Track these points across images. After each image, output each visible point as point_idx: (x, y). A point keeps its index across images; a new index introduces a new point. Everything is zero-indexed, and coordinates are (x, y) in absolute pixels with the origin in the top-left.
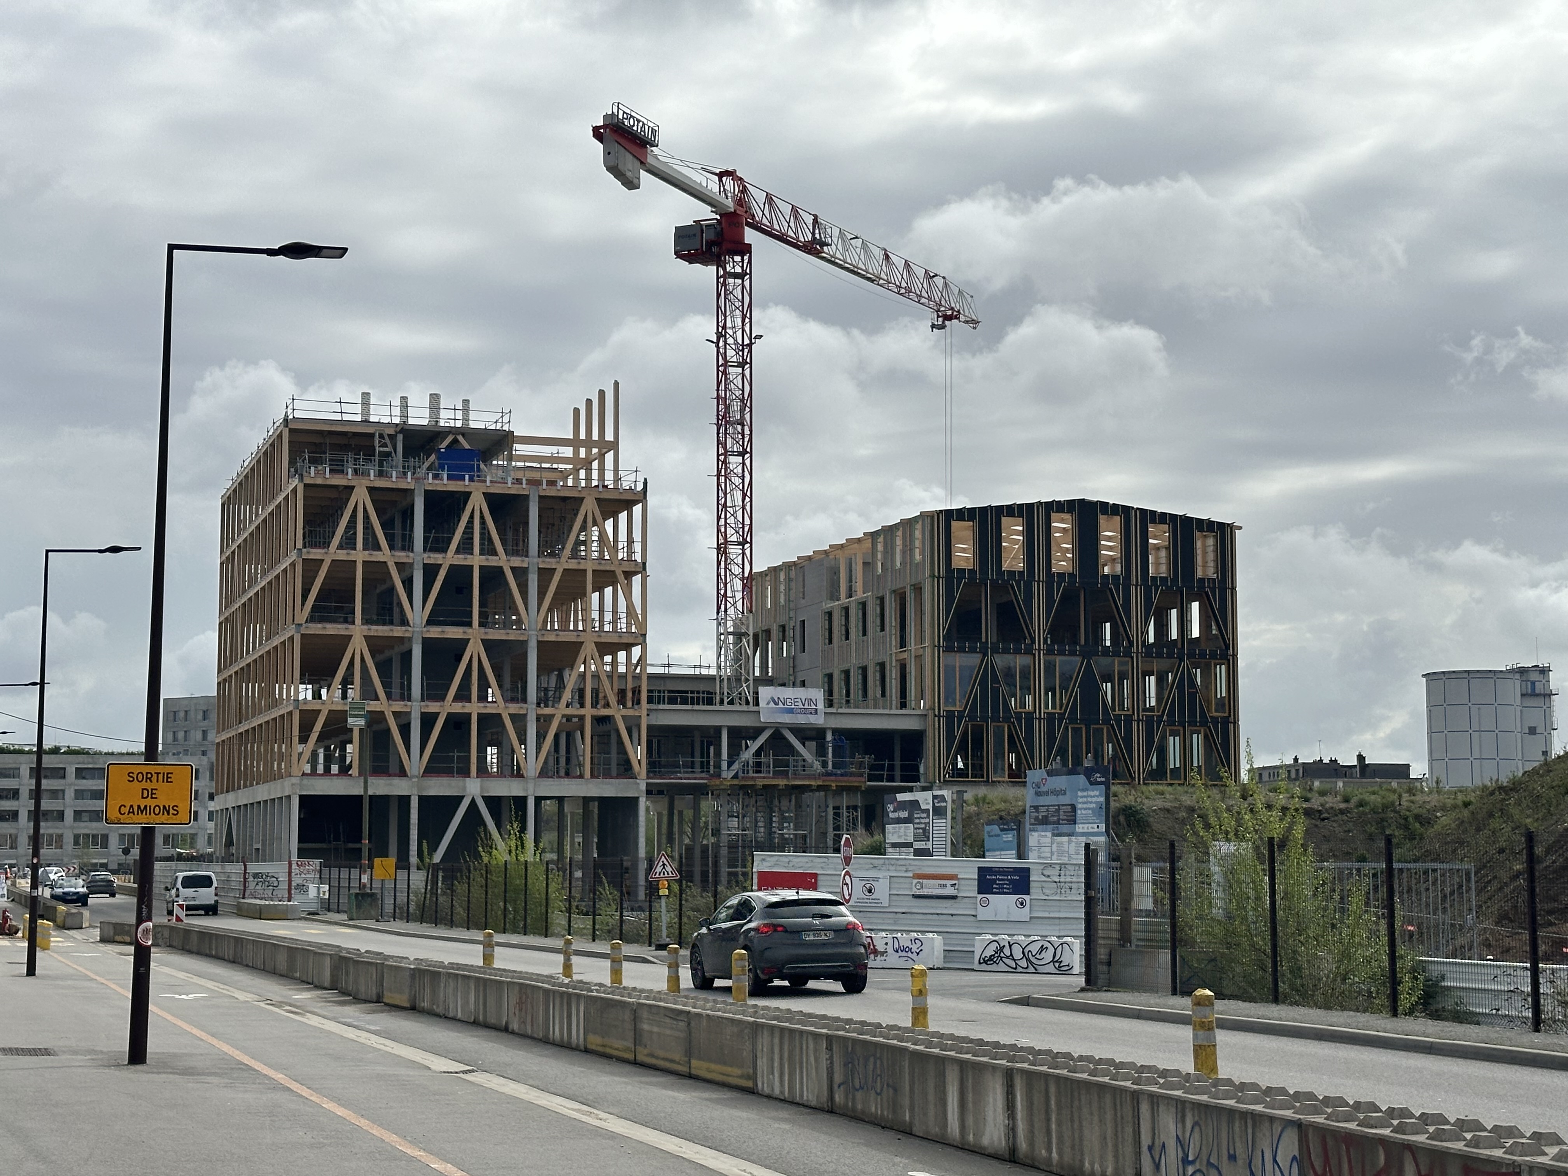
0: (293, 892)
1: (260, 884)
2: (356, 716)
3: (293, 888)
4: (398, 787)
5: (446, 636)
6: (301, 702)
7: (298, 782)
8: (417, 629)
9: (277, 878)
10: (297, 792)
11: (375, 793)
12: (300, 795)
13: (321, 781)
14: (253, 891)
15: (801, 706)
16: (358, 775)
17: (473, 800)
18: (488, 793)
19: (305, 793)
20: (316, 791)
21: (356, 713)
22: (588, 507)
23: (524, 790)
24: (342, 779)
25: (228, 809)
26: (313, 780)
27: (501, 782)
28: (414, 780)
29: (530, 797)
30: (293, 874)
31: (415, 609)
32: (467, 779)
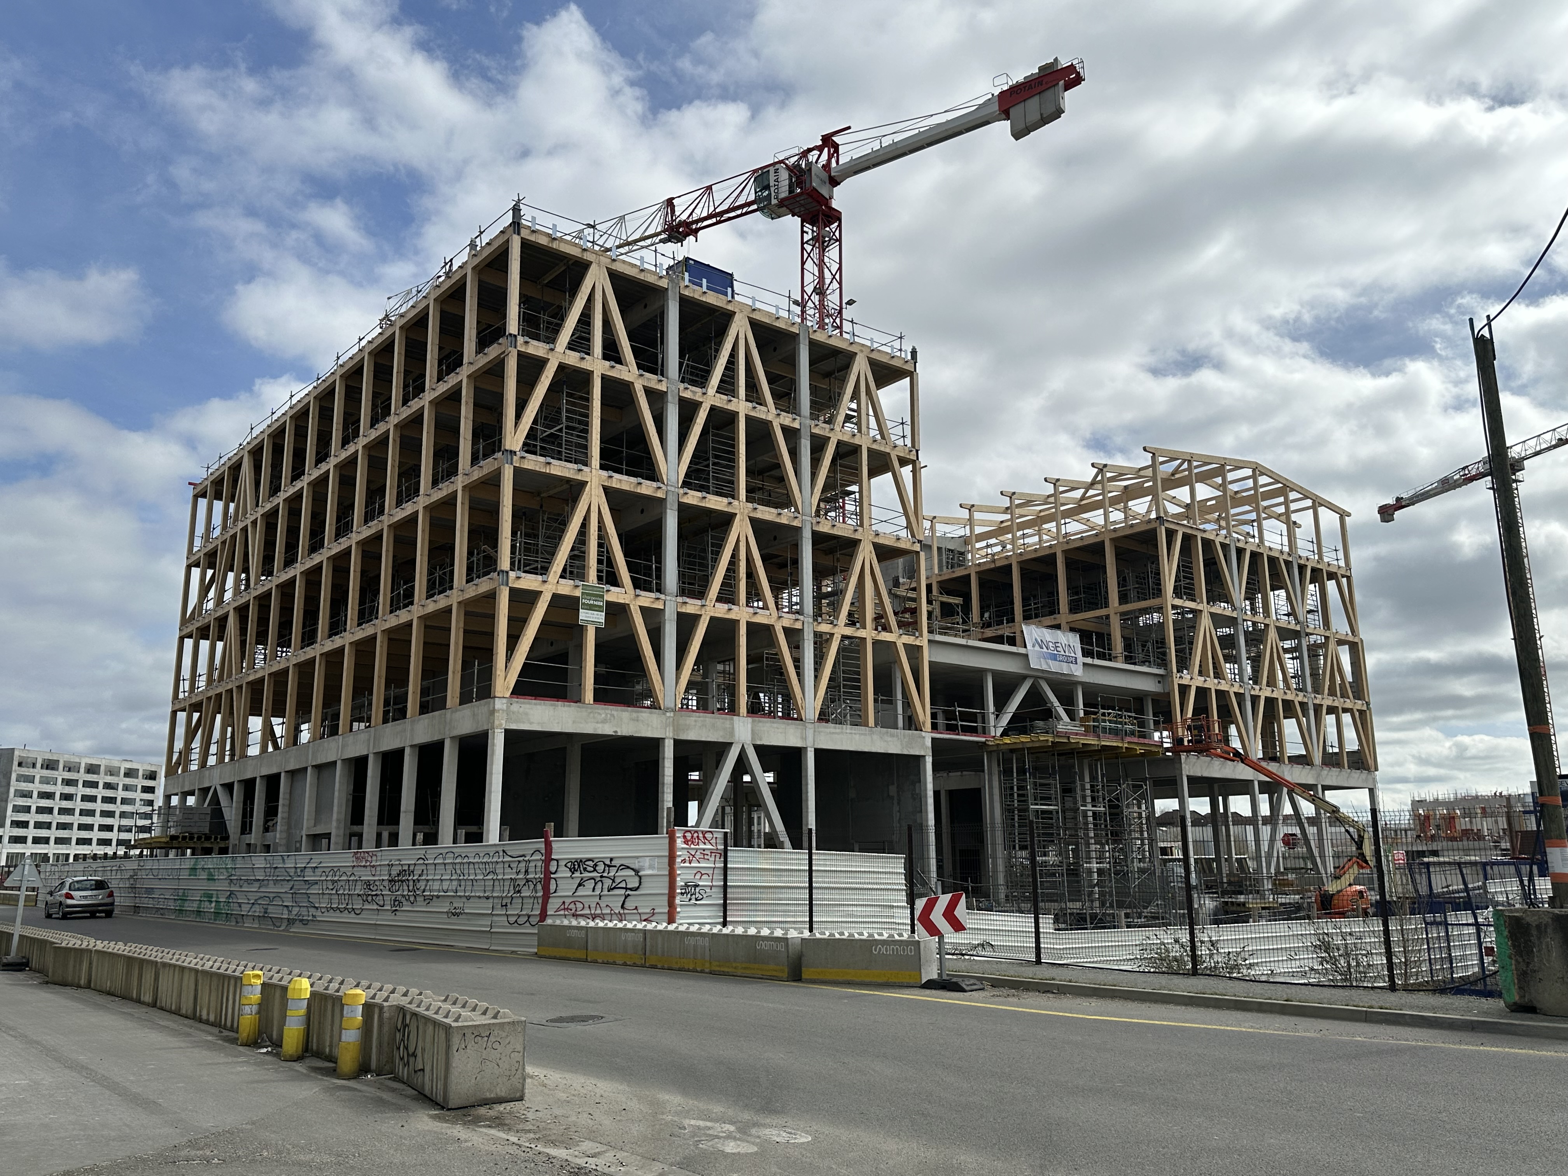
0: (677, 901)
1: (590, 884)
2: (591, 608)
3: (679, 891)
4: (648, 725)
5: (708, 505)
6: (512, 575)
7: (505, 707)
8: (673, 489)
9: (637, 872)
10: (501, 725)
11: (616, 732)
12: (506, 730)
13: (538, 707)
14: (568, 901)
15: (1063, 653)
16: (592, 702)
17: (743, 750)
18: (761, 740)
19: (514, 726)
20: (531, 723)
21: (592, 602)
22: (860, 367)
23: (802, 738)
24: (570, 706)
25: (209, 788)
26: (528, 706)
27: (775, 725)
28: (668, 714)
29: (809, 749)
30: (679, 860)
31: (669, 458)
32: (735, 718)
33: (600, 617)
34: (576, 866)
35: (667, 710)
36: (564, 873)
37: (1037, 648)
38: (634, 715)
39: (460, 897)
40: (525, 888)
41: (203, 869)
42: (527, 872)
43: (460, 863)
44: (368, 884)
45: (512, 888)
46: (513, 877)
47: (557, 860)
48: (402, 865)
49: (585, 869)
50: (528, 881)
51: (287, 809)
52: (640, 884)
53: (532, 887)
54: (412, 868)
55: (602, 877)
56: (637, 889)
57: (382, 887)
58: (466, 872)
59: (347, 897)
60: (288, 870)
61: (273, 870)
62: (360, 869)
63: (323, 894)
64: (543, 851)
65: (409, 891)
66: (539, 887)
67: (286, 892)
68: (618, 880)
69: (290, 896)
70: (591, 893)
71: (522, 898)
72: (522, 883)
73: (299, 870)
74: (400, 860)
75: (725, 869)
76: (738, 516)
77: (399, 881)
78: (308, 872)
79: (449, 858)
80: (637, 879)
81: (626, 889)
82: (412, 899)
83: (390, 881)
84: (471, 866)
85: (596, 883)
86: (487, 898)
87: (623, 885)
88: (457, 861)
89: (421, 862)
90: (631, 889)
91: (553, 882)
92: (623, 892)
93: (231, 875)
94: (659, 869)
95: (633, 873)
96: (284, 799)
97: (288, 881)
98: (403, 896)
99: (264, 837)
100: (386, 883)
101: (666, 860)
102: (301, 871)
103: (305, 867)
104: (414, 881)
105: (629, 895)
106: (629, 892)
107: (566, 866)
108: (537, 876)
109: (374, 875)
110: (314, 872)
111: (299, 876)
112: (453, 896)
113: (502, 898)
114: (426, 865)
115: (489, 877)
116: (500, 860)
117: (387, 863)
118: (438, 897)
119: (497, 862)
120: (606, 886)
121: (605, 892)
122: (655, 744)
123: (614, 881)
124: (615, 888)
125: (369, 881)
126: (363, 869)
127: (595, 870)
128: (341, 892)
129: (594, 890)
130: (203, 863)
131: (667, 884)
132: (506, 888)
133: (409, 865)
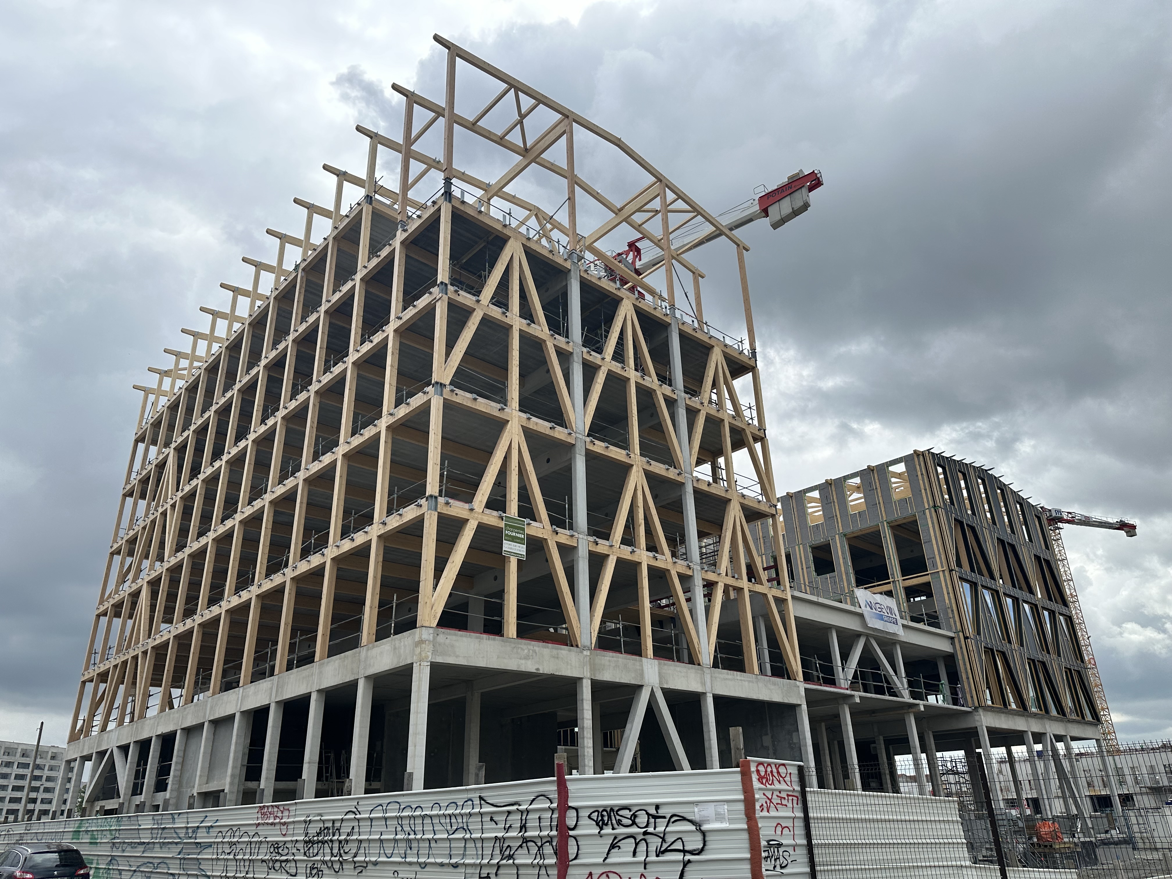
1: (628, 845)
2: (513, 539)
3: (764, 855)
4: (567, 663)
5: (610, 455)
6: (441, 500)
7: (431, 638)
8: (580, 436)
9: (697, 825)
10: (427, 657)
11: (538, 669)
12: (431, 662)
13: (464, 639)
14: (596, 871)
15: (886, 614)
16: (515, 637)
17: (652, 694)
18: (667, 683)
19: (439, 659)
20: (457, 656)
21: (514, 534)
22: (716, 358)
23: (702, 683)
24: (494, 640)
25: (106, 751)
26: (454, 638)
27: (678, 669)
28: (585, 653)
29: (708, 695)
30: (757, 806)
31: (576, 409)
32: (644, 659)
33: (521, 549)
34: (605, 817)
35: (584, 648)
36: (588, 828)
37: (868, 608)
38: (555, 652)
39: (410, 864)
40: (520, 851)
41: (87, 832)
42: (523, 827)
43: (410, 817)
44: (276, 846)
45: (497, 851)
46: (500, 835)
47: (576, 809)
48: (324, 821)
49: (619, 822)
50: (526, 840)
51: (179, 767)
52: (704, 845)
53: (534, 850)
54: (337, 825)
55: (645, 833)
56: (700, 852)
57: (294, 851)
58: (419, 828)
59: (247, 864)
60: (178, 831)
61: (160, 832)
62: (265, 827)
63: (218, 859)
64: (555, 796)
65: (332, 855)
66: (548, 850)
67: (173, 858)
68: (670, 839)
69: (178, 862)
70: (631, 859)
71: (518, 867)
72: (516, 844)
73: (190, 831)
74: (321, 815)
75: (806, 819)
76: (634, 467)
77: (318, 842)
78: (201, 833)
79: (393, 810)
80: (699, 837)
81: (684, 852)
82: (337, 866)
83: (306, 842)
84: (427, 821)
85: (637, 844)
86: (455, 866)
87: (678, 846)
88: (405, 814)
89: (352, 816)
90: (692, 853)
91: (572, 842)
92: (679, 857)
93: (114, 838)
94: (731, 821)
95: (693, 828)
96: (178, 756)
97: (177, 843)
98: (324, 862)
99: (153, 797)
100: (300, 845)
101: (741, 807)
102: (193, 832)
103: (198, 827)
104: (340, 842)
105: (689, 861)
106: (688, 857)
107: (589, 817)
108: (545, 833)
109: (284, 835)
110: (208, 832)
111: (190, 838)
112: (400, 863)
113: (481, 866)
114: (358, 820)
115: (459, 835)
116: (476, 810)
117: (303, 819)
118: (375, 863)
119: (470, 815)
120: (652, 848)
121: (653, 858)
122: (574, 683)
123: (664, 840)
124: (666, 851)
125: (277, 843)
126: (272, 827)
127: (634, 823)
128: (240, 857)
129: (634, 854)
130: (87, 825)
131: (746, 845)
132: (488, 852)
133: (334, 821)
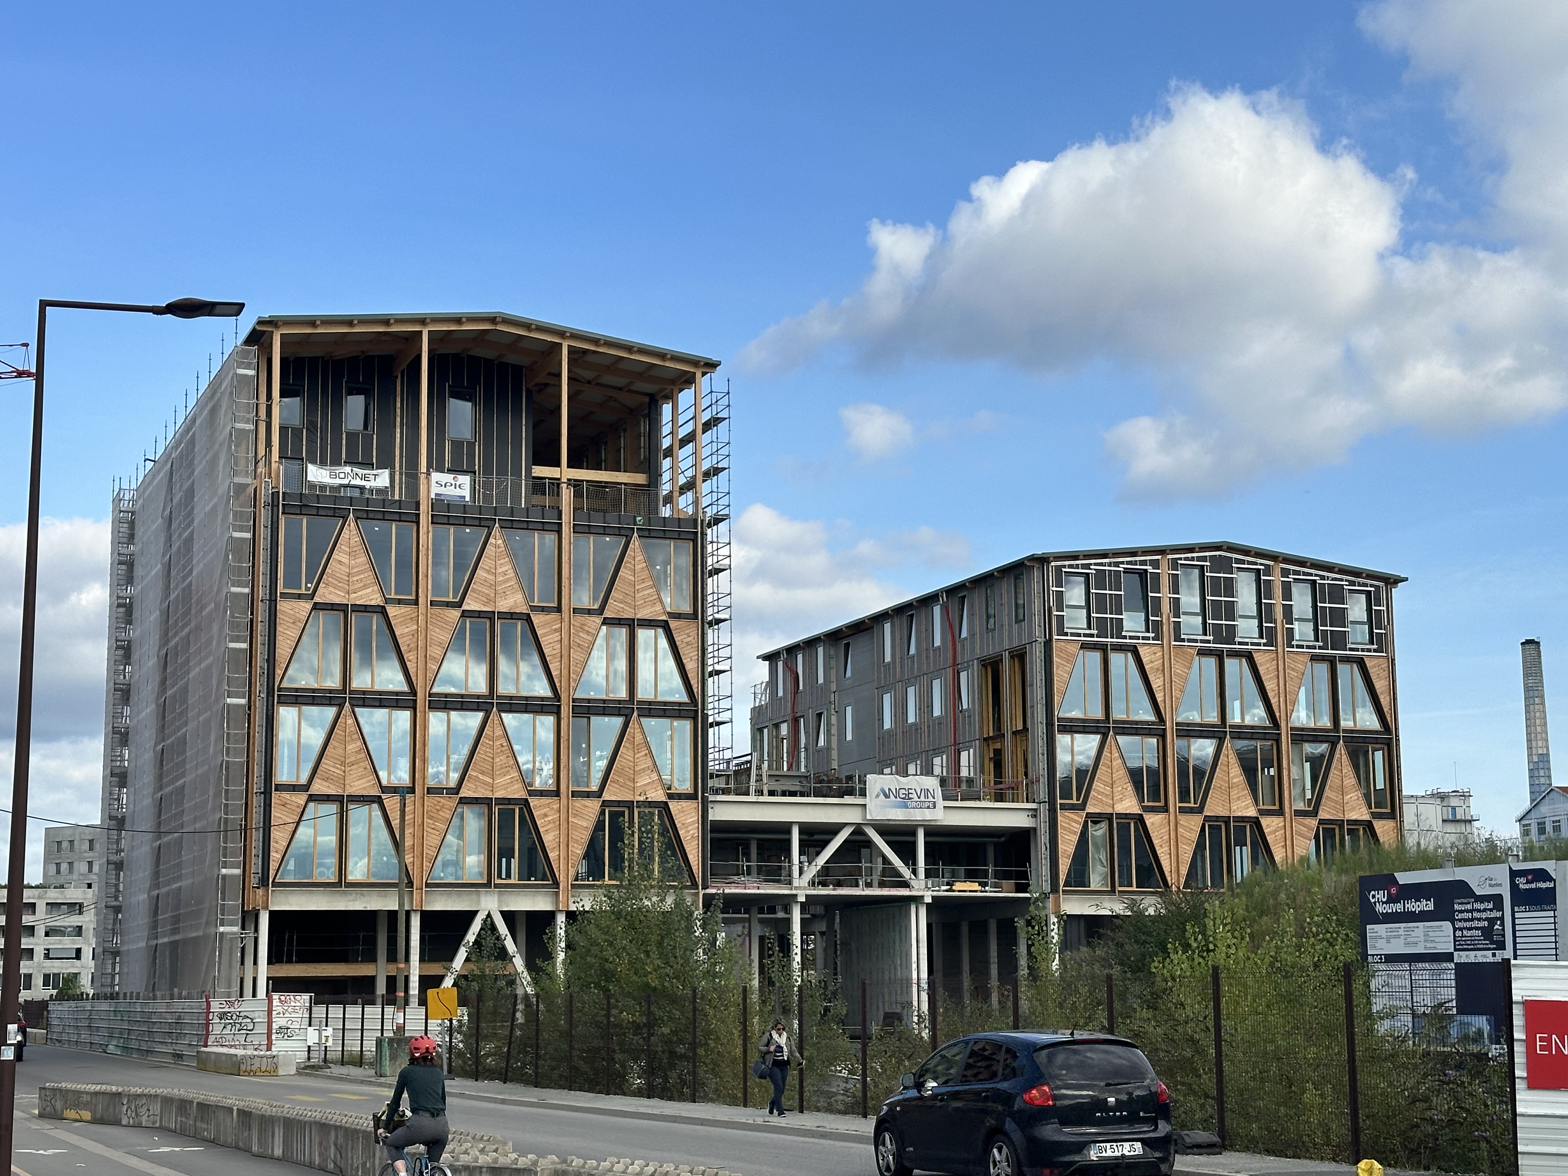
0: (274, 1037)
1: (229, 1027)
3: (274, 1031)
9: (252, 1019)
10: (268, 907)
12: (270, 911)
14: (218, 1037)
17: (489, 916)
18: (508, 907)
19: (277, 908)
23: (553, 903)
27: (525, 895)
29: (560, 912)
30: (274, 1013)
32: (480, 889)
34: (222, 1016)
36: (217, 1020)
49: (227, 1018)
52: (254, 1027)
55: (235, 1023)
56: (252, 1030)
70: (230, 1032)
80: (252, 1024)
81: (247, 1030)
85: (232, 1026)
87: (245, 1027)
91: (211, 1025)
92: (245, 1032)
94: (263, 1018)
95: (250, 1021)
105: (248, 1034)
120: (237, 1028)
121: (236, 1032)
123: (241, 1025)
124: (241, 1029)
127: (232, 1019)
